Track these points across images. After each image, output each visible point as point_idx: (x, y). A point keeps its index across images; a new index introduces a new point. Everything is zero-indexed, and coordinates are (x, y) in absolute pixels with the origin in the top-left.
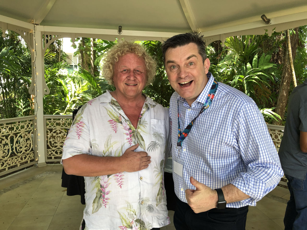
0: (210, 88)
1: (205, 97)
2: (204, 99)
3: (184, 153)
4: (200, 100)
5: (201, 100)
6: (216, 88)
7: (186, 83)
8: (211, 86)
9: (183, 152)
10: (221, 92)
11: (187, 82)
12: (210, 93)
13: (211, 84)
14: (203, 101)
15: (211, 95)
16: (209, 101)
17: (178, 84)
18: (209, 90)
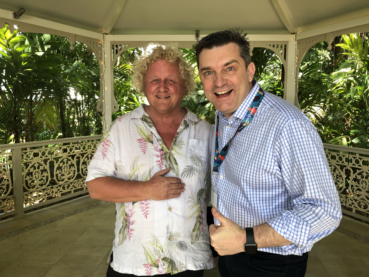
0: (252, 100)
1: (245, 111)
2: (244, 113)
3: (221, 181)
4: (237, 115)
5: (239, 114)
6: (260, 100)
7: (223, 93)
8: (253, 98)
9: (220, 179)
10: (265, 105)
11: (225, 92)
12: (251, 107)
13: (254, 95)
14: (242, 116)
15: (252, 108)
16: (249, 116)
17: (214, 94)
18: (250, 103)
